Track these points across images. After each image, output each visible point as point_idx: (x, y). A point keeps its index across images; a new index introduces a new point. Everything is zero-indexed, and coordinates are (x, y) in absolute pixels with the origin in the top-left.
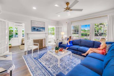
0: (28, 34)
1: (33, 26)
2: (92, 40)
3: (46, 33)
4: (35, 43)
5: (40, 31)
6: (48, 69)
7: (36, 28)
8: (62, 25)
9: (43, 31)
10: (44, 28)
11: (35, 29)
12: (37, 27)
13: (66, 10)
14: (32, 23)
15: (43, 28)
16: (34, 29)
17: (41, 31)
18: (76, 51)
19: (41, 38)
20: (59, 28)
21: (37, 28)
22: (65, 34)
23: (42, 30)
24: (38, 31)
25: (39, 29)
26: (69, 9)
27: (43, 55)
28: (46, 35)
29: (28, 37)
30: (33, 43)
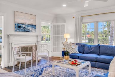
0: (8, 36)
3: (37, 36)
9: (33, 31)
11: (20, 27)
12: (23, 24)
14: (15, 16)
15: (32, 25)
21: (24, 26)
22: (71, 38)
24: (24, 31)
25: (26, 27)
27: (41, 71)
28: (38, 39)
29: (9, 41)
30: (21, 52)
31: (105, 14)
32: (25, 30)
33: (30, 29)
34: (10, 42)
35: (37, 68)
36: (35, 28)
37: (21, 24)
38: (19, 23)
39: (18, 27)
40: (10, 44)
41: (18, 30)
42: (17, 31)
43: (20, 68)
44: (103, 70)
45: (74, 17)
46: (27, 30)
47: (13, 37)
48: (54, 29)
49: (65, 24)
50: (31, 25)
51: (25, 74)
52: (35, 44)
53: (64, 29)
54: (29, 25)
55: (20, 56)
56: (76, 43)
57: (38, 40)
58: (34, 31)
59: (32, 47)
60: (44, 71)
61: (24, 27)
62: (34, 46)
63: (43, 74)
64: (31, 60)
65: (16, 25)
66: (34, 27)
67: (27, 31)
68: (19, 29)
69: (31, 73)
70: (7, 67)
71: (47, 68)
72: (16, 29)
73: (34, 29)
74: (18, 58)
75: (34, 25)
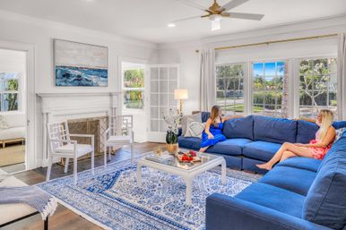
0: (39, 97)
1: (62, 61)
2: (290, 118)
3: (111, 95)
4: (78, 133)
5: (88, 84)
6: (155, 212)
7: (71, 72)
8: (178, 61)
10: (102, 73)
11: (67, 75)
13: (211, 13)
14: (57, 51)
15: (99, 70)
16: (65, 76)
17: (92, 85)
18: (239, 159)
19: (94, 116)
20: (163, 71)
21: (77, 73)
22: (190, 98)
23: (94, 80)
24: (79, 85)
26: (219, 13)
27: (114, 178)
28: (112, 101)
29: (41, 109)
30: (68, 135)
31: (267, 43)
32: (79, 82)
33: (94, 79)
34: (45, 111)
35: (107, 169)
36: (106, 77)
37: (70, 68)
38: (65, 67)
39: (64, 76)
40: (45, 116)
41: (63, 84)
42: (60, 85)
43: (66, 171)
44: (257, 175)
45: (197, 51)
46: (87, 82)
47: (50, 99)
48: (152, 78)
49: (178, 65)
50: (94, 70)
51: (75, 187)
52: (104, 115)
53: (176, 78)
54: (91, 69)
55: (65, 144)
56: (203, 110)
57: (112, 104)
58: (104, 84)
59: (97, 122)
60: (119, 180)
61: (79, 76)
62: (103, 118)
63: (117, 184)
64: (90, 153)
65: (59, 72)
66: (103, 74)
67: (87, 85)
68: (65, 81)
69: (88, 184)
70: (37, 169)
71: (128, 171)
72: (58, 80)
73: (102, 79)
74: (60, 148)
75: (103, 70)
